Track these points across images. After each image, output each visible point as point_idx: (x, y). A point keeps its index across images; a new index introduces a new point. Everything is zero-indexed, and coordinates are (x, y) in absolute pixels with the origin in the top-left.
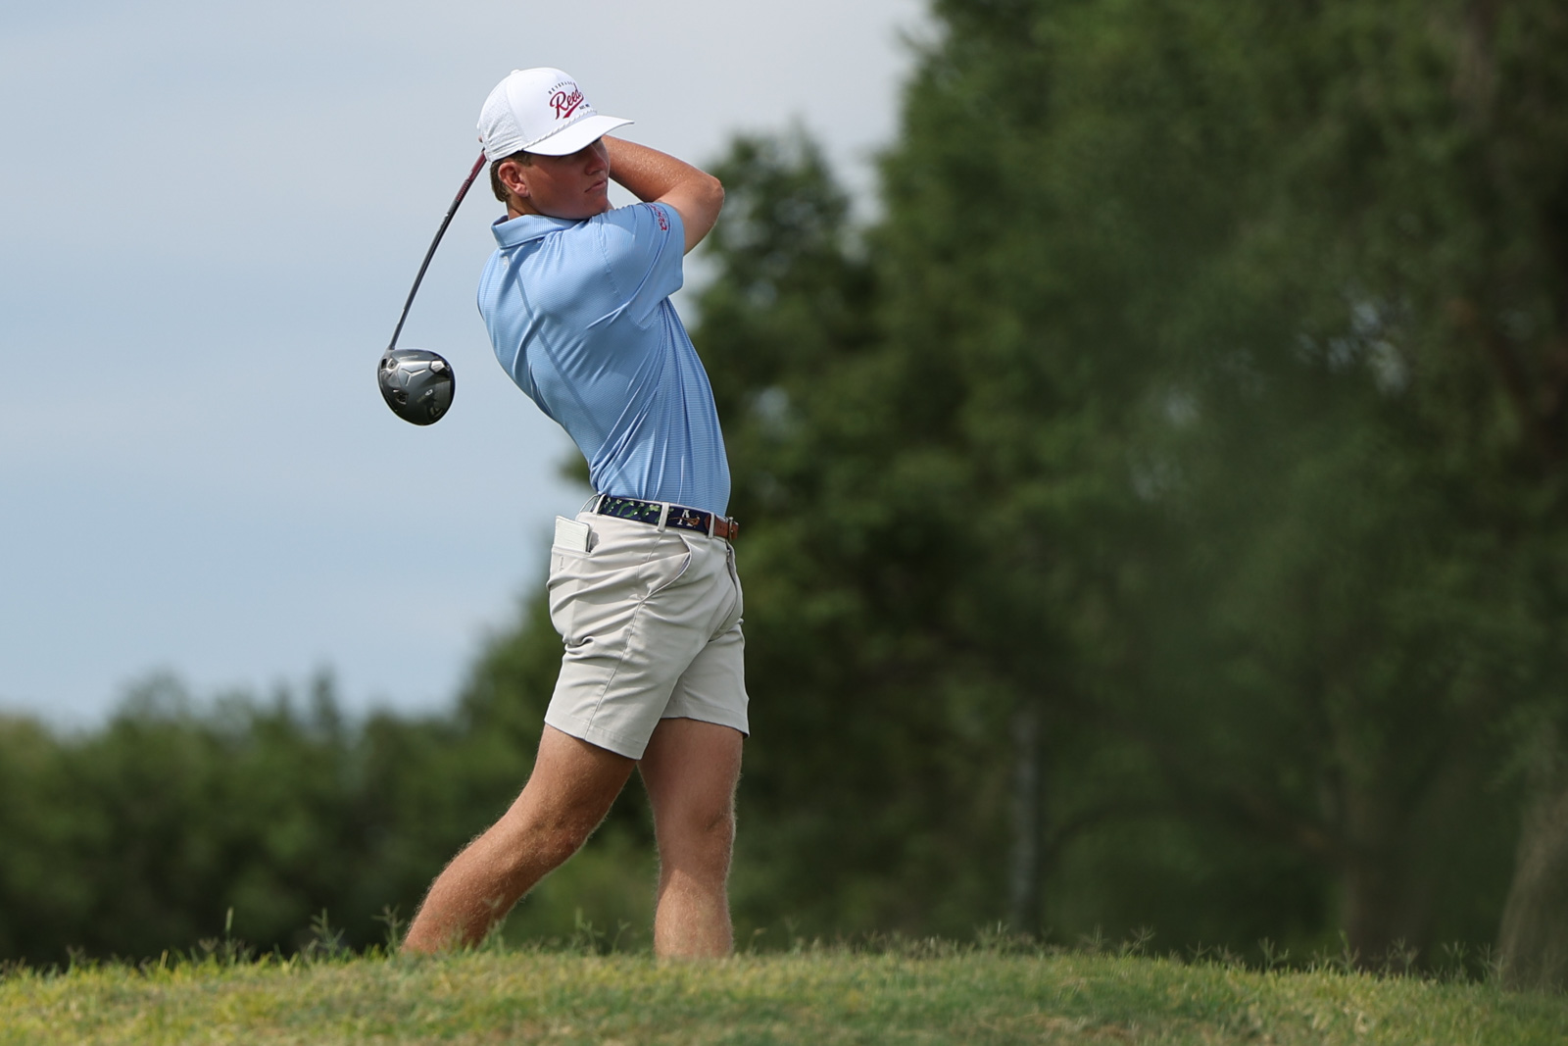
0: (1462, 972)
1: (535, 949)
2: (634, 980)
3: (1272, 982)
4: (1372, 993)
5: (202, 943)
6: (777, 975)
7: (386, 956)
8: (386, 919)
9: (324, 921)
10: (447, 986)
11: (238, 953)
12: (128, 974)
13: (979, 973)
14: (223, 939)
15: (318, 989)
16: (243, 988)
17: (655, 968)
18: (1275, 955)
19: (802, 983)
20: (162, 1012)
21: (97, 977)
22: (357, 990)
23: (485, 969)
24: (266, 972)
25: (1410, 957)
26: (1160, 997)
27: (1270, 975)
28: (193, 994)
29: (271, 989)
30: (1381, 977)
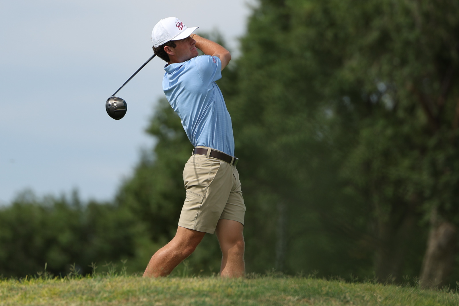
0: (408, 284)
1: (136, 275)
2: (165, 285)
3: (353, 287)
4: (382, 289)
5: (38, 273)
6: (207, 284)
7: (92, 277)
8: (92, 266)
9: (74, 267)
10: (110, 286)
11: (48, 276)
12: (16, 282)
13: (267, 283)
14: (44, 272)
15: (72, 287)
16: (50, 286)
17: (171, 281)
18: (354, 278)
19: (215, 286)
20: (26, 293)
21: (7, 283)
22: (83, 287)
23: (121, 281)
24: (57, 282)
25: (393, 279)
26: (320, 291)
27: (352, 284)
28: (35, 288)
29: (58, 287)
30: (385, 285)
